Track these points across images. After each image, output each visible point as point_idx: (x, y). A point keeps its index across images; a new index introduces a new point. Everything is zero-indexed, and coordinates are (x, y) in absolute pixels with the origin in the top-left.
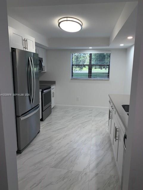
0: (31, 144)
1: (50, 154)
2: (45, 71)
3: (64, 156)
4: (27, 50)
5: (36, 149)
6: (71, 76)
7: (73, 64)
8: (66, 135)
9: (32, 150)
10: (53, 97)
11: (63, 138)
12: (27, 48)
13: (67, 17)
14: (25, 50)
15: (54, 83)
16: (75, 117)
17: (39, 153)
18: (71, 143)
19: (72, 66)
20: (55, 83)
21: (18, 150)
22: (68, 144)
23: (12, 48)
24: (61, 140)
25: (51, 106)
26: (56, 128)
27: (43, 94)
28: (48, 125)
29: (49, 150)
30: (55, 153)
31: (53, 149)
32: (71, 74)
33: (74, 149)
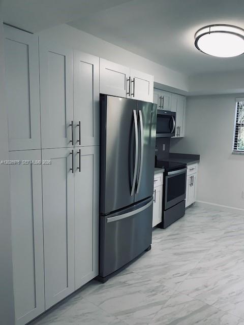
0: (128, 268)
1: (153, 302)
2: (181, 136)
3: (179, 316)
4: (133, 98)
5: (130, 282)
6: (233, 147)
7: (238, 123)
8: (199, 269)
9: (124, 283)
10: (191, 184)
11: (191, 274)
12: (133, 94)
13: (210, 26)
14: (128, 97)
15: (195, 158)
16: (230, 234)
17: (134, 293)
18: (206, 289)
19: (237, 127)
20: (199, 159)
21: (99, 275)
22: (197, 290)
23: (101, 95)
24: (185, 276)
25: (184, 201)
26: (183, 249)
27: (167, 178)
28: (170, 237)
29: (153, 293)
30: (164, 302)
31: (162, 291)
32: (234, 143)
33: (208, 306)
